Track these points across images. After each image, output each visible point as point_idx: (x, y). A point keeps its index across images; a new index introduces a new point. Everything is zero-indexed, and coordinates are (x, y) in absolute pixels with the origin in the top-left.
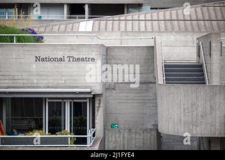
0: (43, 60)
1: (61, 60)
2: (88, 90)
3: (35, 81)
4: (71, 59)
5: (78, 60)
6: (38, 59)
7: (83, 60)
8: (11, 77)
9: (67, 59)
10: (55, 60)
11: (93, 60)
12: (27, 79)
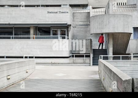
0: (50, 13)
1: (56, 13)
2: (66, 23)
3: (47, 20)
4: (60, 12)
5: (62, 12)
6: (48, 12)
7: (64, 12)
8: (39, 19)
9: (58, 12)
10: (54, 13)
11: (68, 12)
12: (45, 20)
